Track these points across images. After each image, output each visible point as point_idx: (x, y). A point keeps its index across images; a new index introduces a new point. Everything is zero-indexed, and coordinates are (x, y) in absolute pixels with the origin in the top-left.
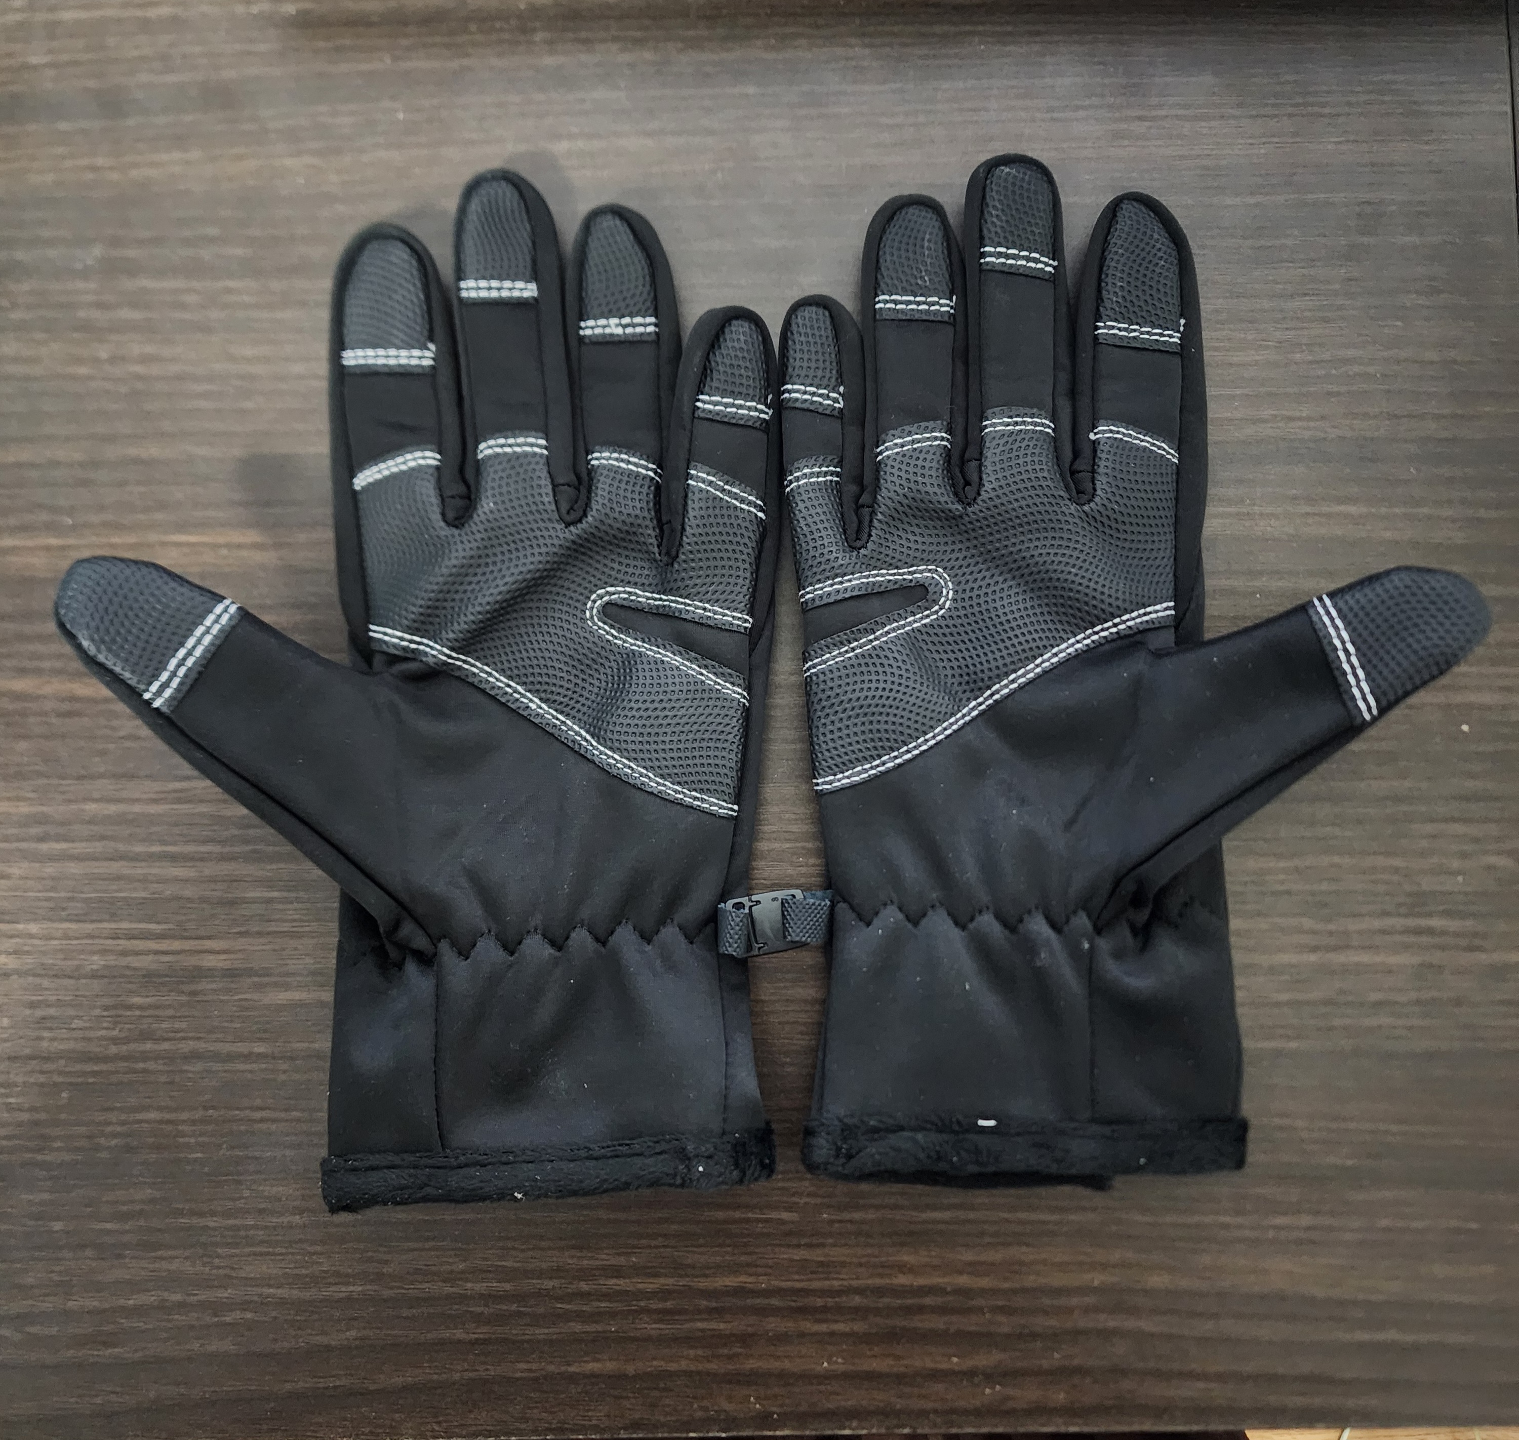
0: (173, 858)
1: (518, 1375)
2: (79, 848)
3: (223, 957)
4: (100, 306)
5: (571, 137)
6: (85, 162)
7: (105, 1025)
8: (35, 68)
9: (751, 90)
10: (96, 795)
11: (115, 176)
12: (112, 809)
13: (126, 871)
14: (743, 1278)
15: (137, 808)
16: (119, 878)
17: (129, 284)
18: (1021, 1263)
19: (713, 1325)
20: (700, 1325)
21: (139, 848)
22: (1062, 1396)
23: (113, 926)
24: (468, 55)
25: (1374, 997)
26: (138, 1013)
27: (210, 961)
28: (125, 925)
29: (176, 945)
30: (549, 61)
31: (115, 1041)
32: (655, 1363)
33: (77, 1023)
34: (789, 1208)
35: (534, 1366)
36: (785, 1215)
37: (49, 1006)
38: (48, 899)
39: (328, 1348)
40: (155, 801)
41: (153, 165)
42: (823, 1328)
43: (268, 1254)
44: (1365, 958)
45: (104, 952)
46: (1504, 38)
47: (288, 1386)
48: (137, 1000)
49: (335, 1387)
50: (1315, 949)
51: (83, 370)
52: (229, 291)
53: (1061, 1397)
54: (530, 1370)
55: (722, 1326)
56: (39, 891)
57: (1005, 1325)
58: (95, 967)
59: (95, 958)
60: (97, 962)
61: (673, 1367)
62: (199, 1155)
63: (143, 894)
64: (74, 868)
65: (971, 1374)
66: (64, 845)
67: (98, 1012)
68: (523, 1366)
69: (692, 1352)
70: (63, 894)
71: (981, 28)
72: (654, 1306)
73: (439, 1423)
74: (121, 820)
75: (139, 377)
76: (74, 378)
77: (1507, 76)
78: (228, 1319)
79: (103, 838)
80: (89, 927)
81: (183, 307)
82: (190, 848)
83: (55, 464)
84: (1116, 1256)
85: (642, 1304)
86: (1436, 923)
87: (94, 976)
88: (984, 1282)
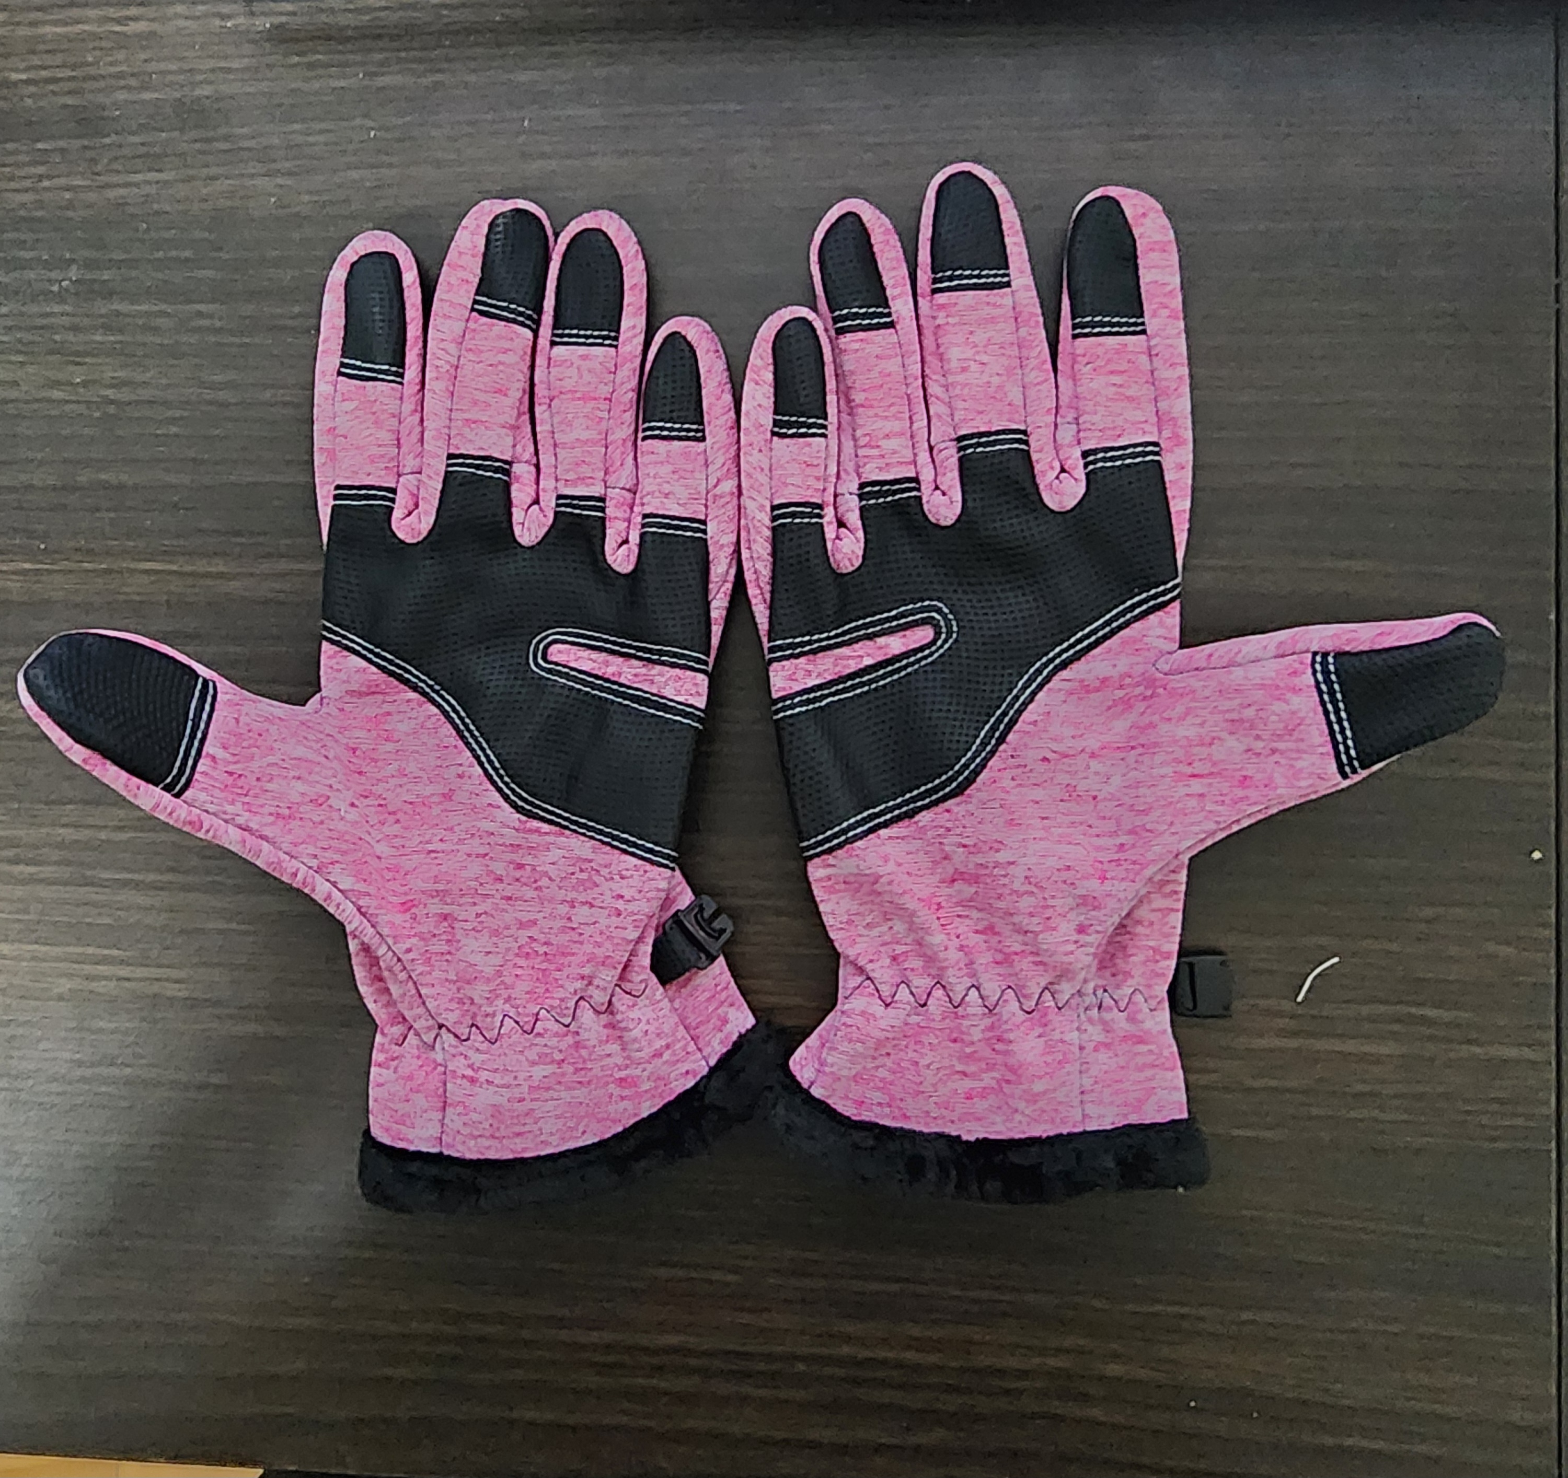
4: (75, 329)
5: (543, 156)
6: (62, 181)
8: (15, 84)
10: (64, 820)
11: (92, 196)
13: (95, 897)
15: (103, 835)
17: (102, 307)
18: (971, 1342)
23: (79, 950)
24: (439, 71)
25: (1360, 1087)
28: (90, 950)
29: (140, 972)
31: (80, 1064)
34: (735, 1270)
36: (730, 1278)
39: (275, 1377)
40: (121, 828)
41: (127, 185)
44: (1350, 1046)
45: (70, 976)
51: (57, 394)
52: (200, 314)
56: (9, 913)
57: (952, 1403)
60: (65, 985)
64: (44, 892)
74: (86, 846)
75: (112, 402)
76: (50, 401)
81: (156, 330)
82: (151, 877)
83: (29, 487)
84: (1068, 1342)
88: (933, 1359)
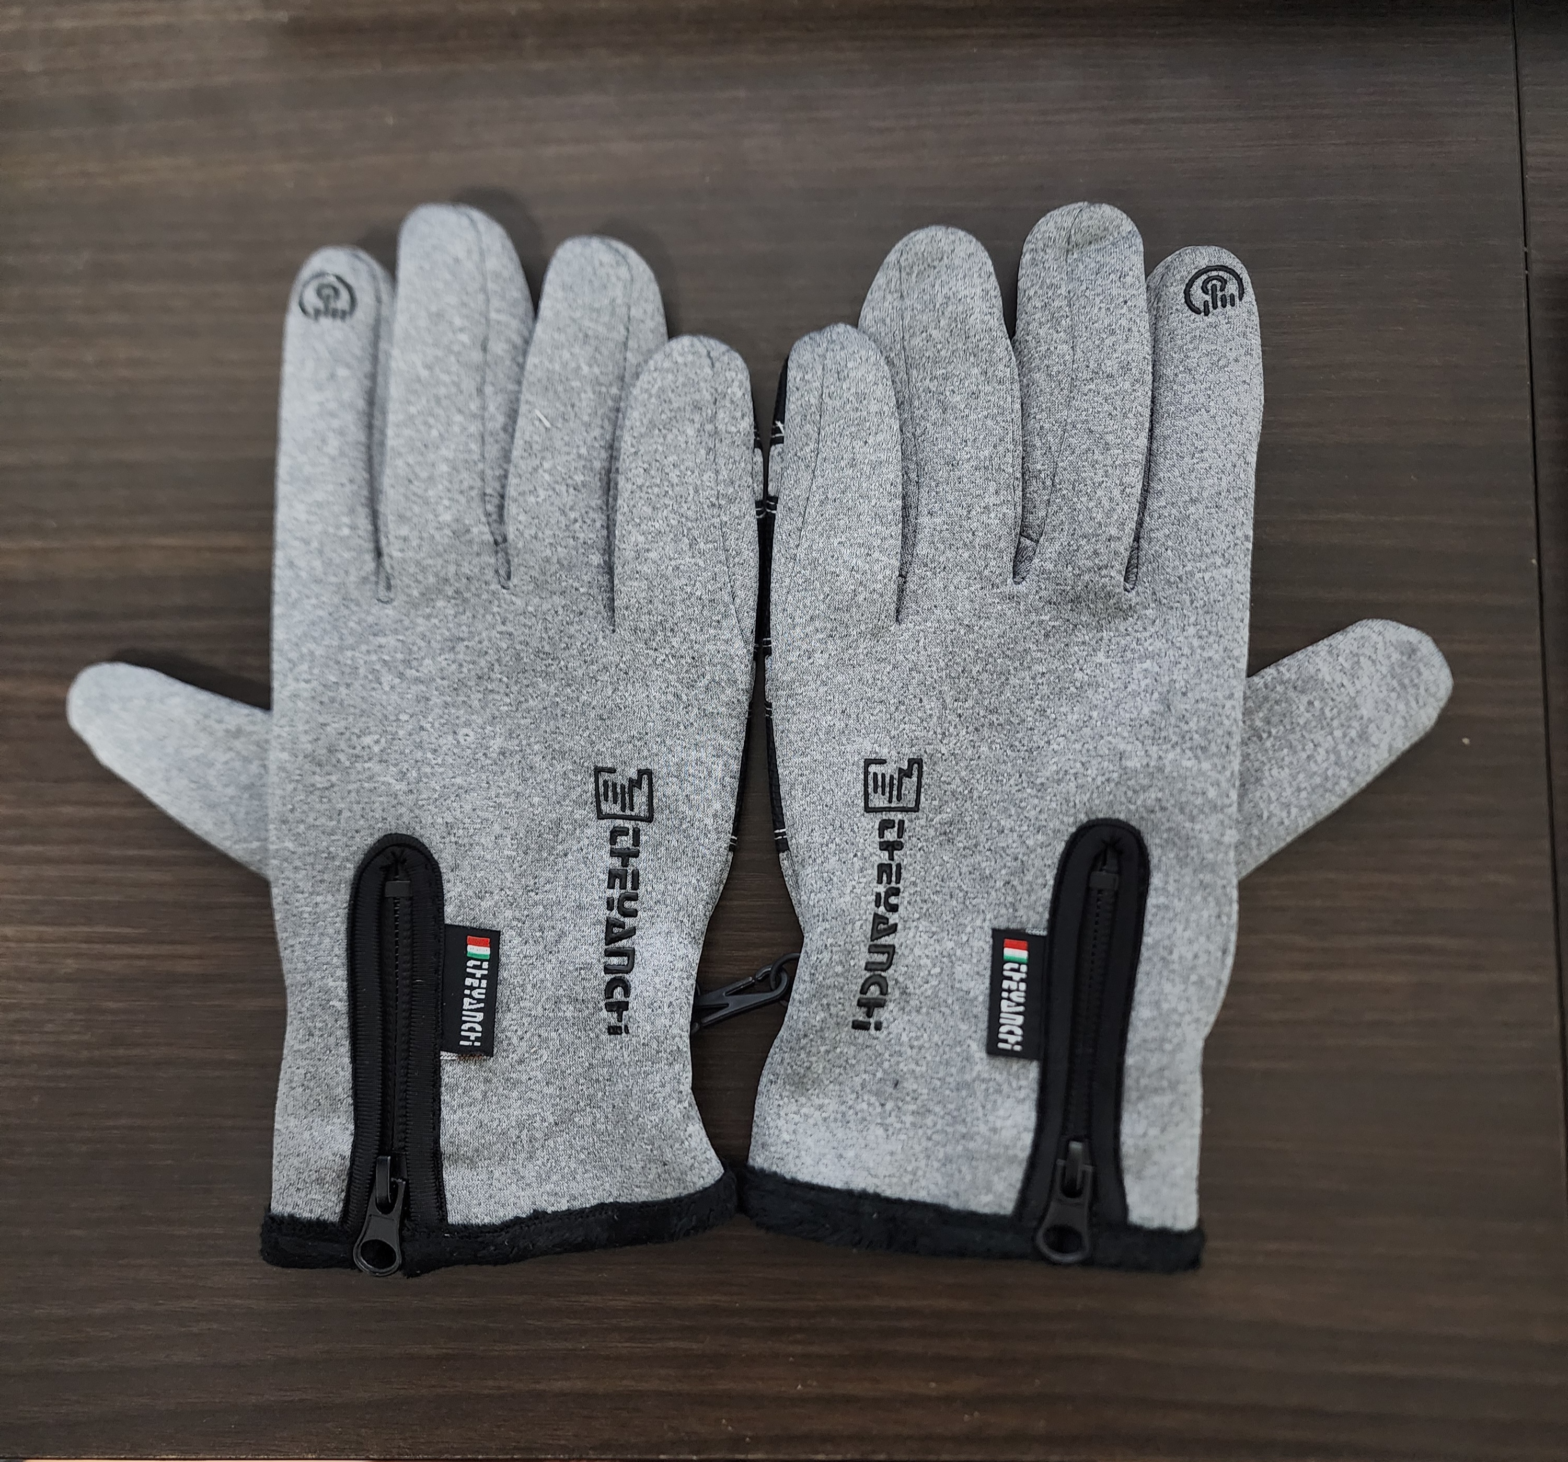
0: (149, 862)
1: (486, 1392)
2: (54, 851)
3: (197, 962)
7: (77, 1029)
9: (742, 93)
12: (89, 812)
14: (716, 1297)
16: (94, 882)
19: (685, 1345)
20: (671, 1344)
21: (115, 852)
22: (1042, 1423)
26: (110, 1018)
27: (182, 967)
30: (540, 66)
32: (625, 1382)
33: (49, 1027)
35: (503, 1384)
37: (24, 1009)
38: (24, 902)
42: (799, 1349)
43: (236, 1264)
46: (1511, 37)
47: (253, 1399)
48: (112, 1005)
49: (301, 1400)
50: (1307, 967)
53: (1041, 1426)
54: (500, 1388)
55: (695, 1346)
58: (69, 970)
59: (69, 961)
61: (644, 1386)
62: (169, 1162)
63: (117, 898)
65: (948, 1399)
66: (39, 848)
67: (70, 1016)
68: (491, 1383)
69: (663, 1372)
70: (40, 897)
71: (974, 31)
72: (624, 1324)
73: (405, 1439)
77: (1513, 76)
78: (195, 1330)
79: (78, 841)
80: (62, 931)
85: (614, 1321)
86: (1436, 941)
87: (68, 979)
